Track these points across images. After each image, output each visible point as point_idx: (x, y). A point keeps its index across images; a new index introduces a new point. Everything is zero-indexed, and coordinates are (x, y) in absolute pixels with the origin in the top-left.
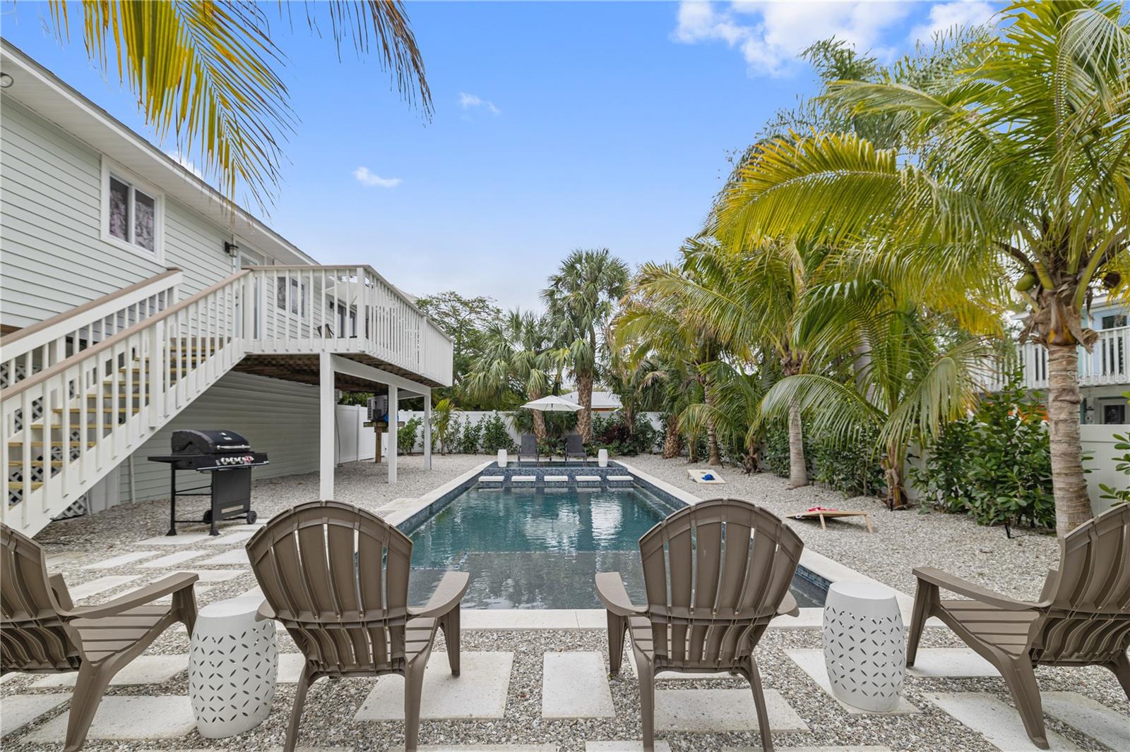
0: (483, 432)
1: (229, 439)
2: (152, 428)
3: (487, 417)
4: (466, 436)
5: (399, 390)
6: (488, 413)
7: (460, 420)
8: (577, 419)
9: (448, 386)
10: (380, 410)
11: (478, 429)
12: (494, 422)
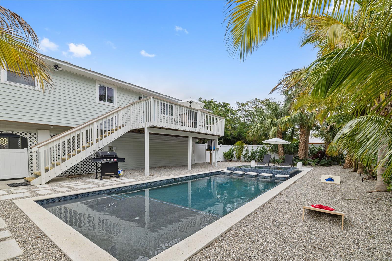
0: (258, 153)
1: (109, 154)
2: (94, 151)
3: (259, 147)
4: (252, 155)
5: (193, 138)
6: (260, 146)
7: (249, 148)
8: (298, 148)
9: (222, 136)
10: (209, 145)
11: (256, 152)
12: (262, 149)
